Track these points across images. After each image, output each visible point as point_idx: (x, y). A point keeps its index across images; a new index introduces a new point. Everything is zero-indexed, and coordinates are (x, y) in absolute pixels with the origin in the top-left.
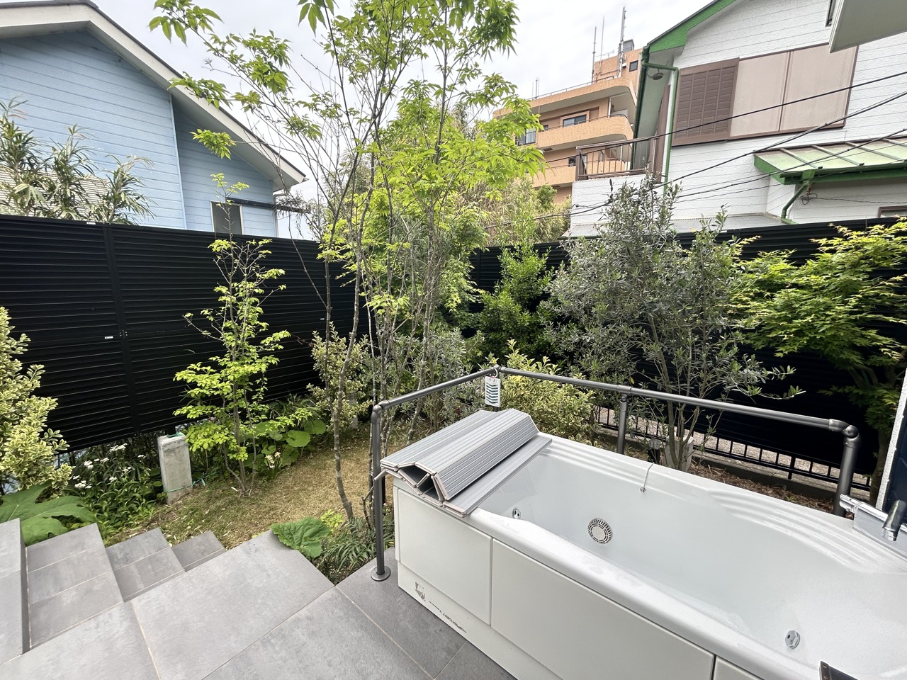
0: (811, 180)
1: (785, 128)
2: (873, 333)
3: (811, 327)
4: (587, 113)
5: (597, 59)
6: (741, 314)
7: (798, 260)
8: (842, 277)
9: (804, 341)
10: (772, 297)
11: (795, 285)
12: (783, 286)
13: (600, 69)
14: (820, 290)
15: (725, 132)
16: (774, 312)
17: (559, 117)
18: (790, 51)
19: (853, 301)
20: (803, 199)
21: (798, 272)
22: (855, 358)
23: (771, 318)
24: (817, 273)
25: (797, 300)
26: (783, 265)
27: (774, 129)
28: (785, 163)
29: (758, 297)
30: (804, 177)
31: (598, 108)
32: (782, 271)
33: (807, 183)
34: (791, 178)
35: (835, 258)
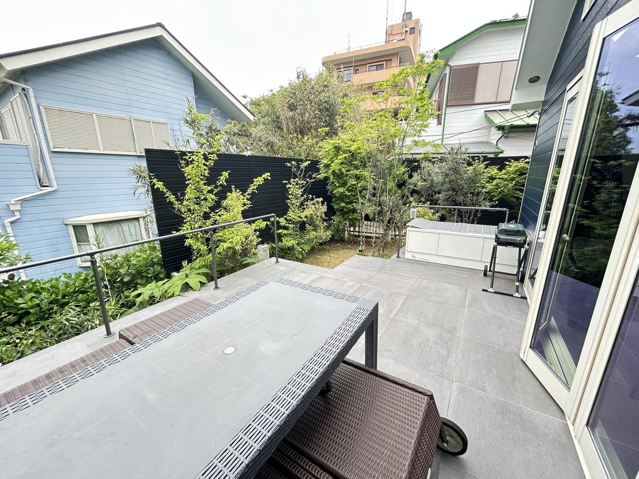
0: (508, 129)
1: (499, 100)
2: (518, 192)
3: (503, 191)
4: (384, 63)
5: (390, 24)
6: (483, 187)
7: (500, 169)
8: (512, 176)
9: (501, 195)
10: (492, 182)
11: (499, 178)
12: (496, 178)
13: (391, 31)
14: (506, 180)
15: (472, 100)
16: (493, 187)
17: (366, 64)
18: (503, 62)
19: (514, 183)
20: (505, 137)
21: (500, 174)
22: (515, 200)
23: (492, 189)
24: (505, 174)
25: (499, 183)
26: (496, 171)
27: (494, 100)
28: (498, 120)
29: (488, 182)
30: (505, 128)
31: (391, 60)
32: (495, 173)
33: (506, 131)
34: (500, 128)
35: (511, 169)
